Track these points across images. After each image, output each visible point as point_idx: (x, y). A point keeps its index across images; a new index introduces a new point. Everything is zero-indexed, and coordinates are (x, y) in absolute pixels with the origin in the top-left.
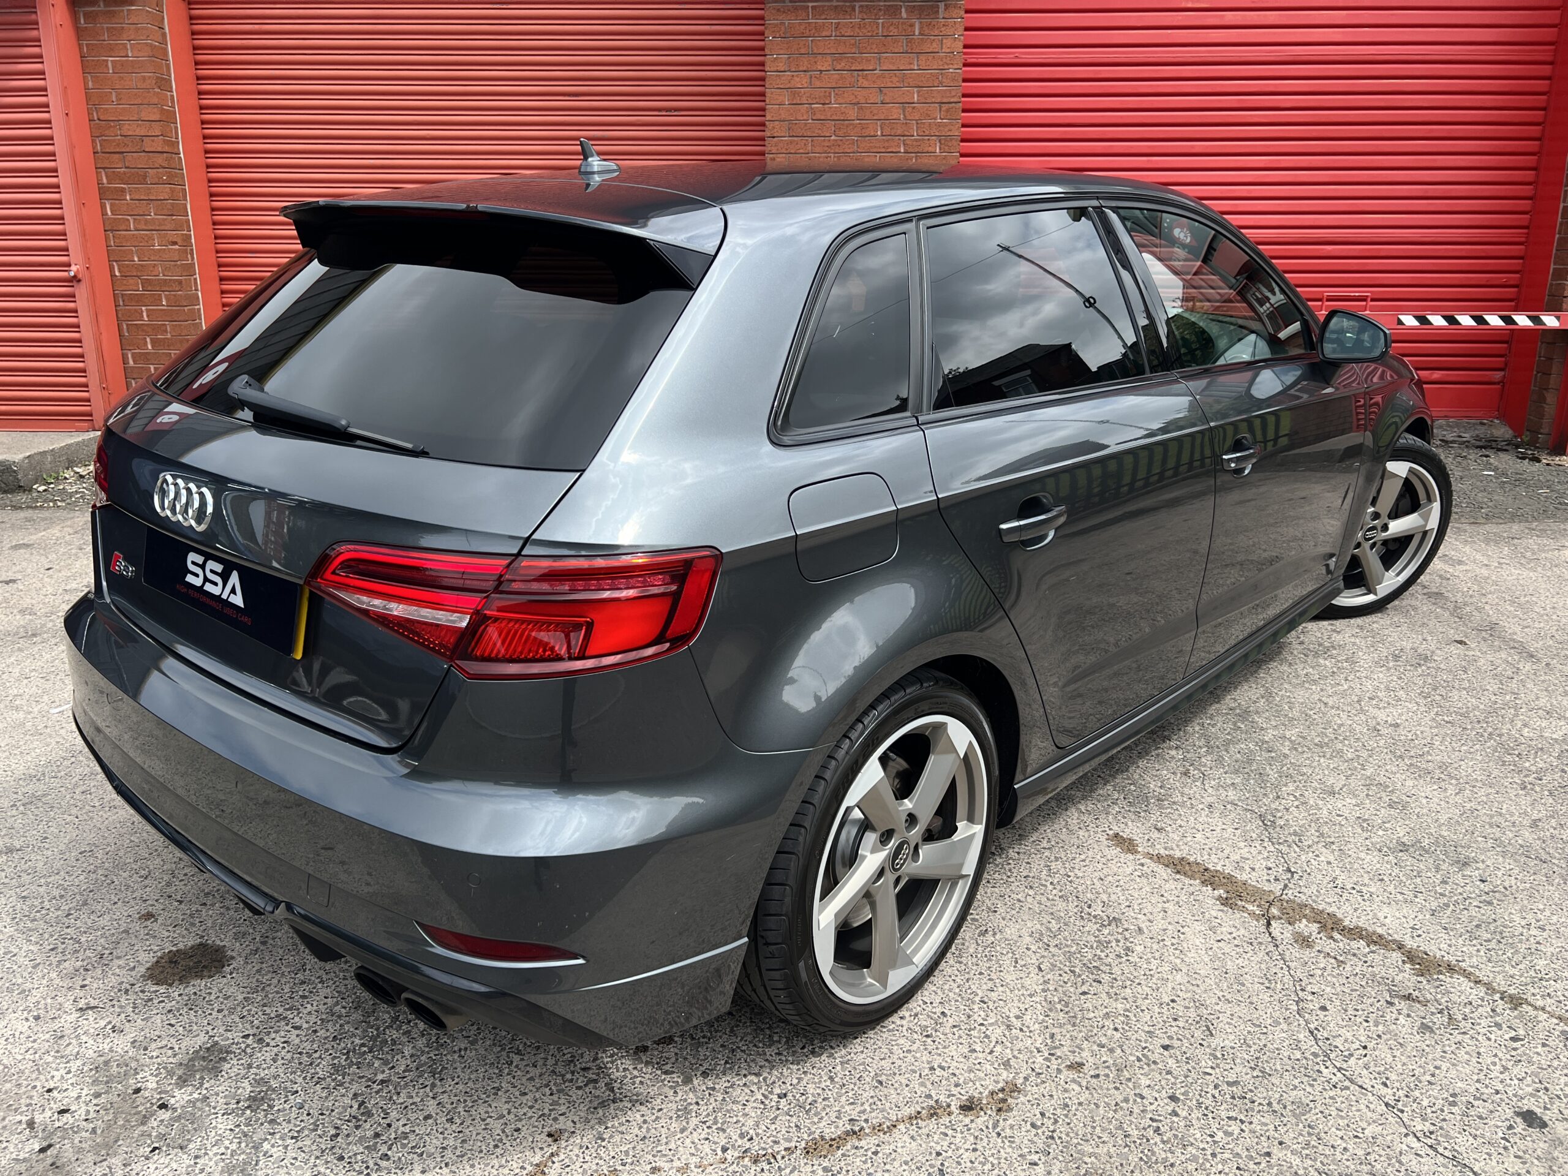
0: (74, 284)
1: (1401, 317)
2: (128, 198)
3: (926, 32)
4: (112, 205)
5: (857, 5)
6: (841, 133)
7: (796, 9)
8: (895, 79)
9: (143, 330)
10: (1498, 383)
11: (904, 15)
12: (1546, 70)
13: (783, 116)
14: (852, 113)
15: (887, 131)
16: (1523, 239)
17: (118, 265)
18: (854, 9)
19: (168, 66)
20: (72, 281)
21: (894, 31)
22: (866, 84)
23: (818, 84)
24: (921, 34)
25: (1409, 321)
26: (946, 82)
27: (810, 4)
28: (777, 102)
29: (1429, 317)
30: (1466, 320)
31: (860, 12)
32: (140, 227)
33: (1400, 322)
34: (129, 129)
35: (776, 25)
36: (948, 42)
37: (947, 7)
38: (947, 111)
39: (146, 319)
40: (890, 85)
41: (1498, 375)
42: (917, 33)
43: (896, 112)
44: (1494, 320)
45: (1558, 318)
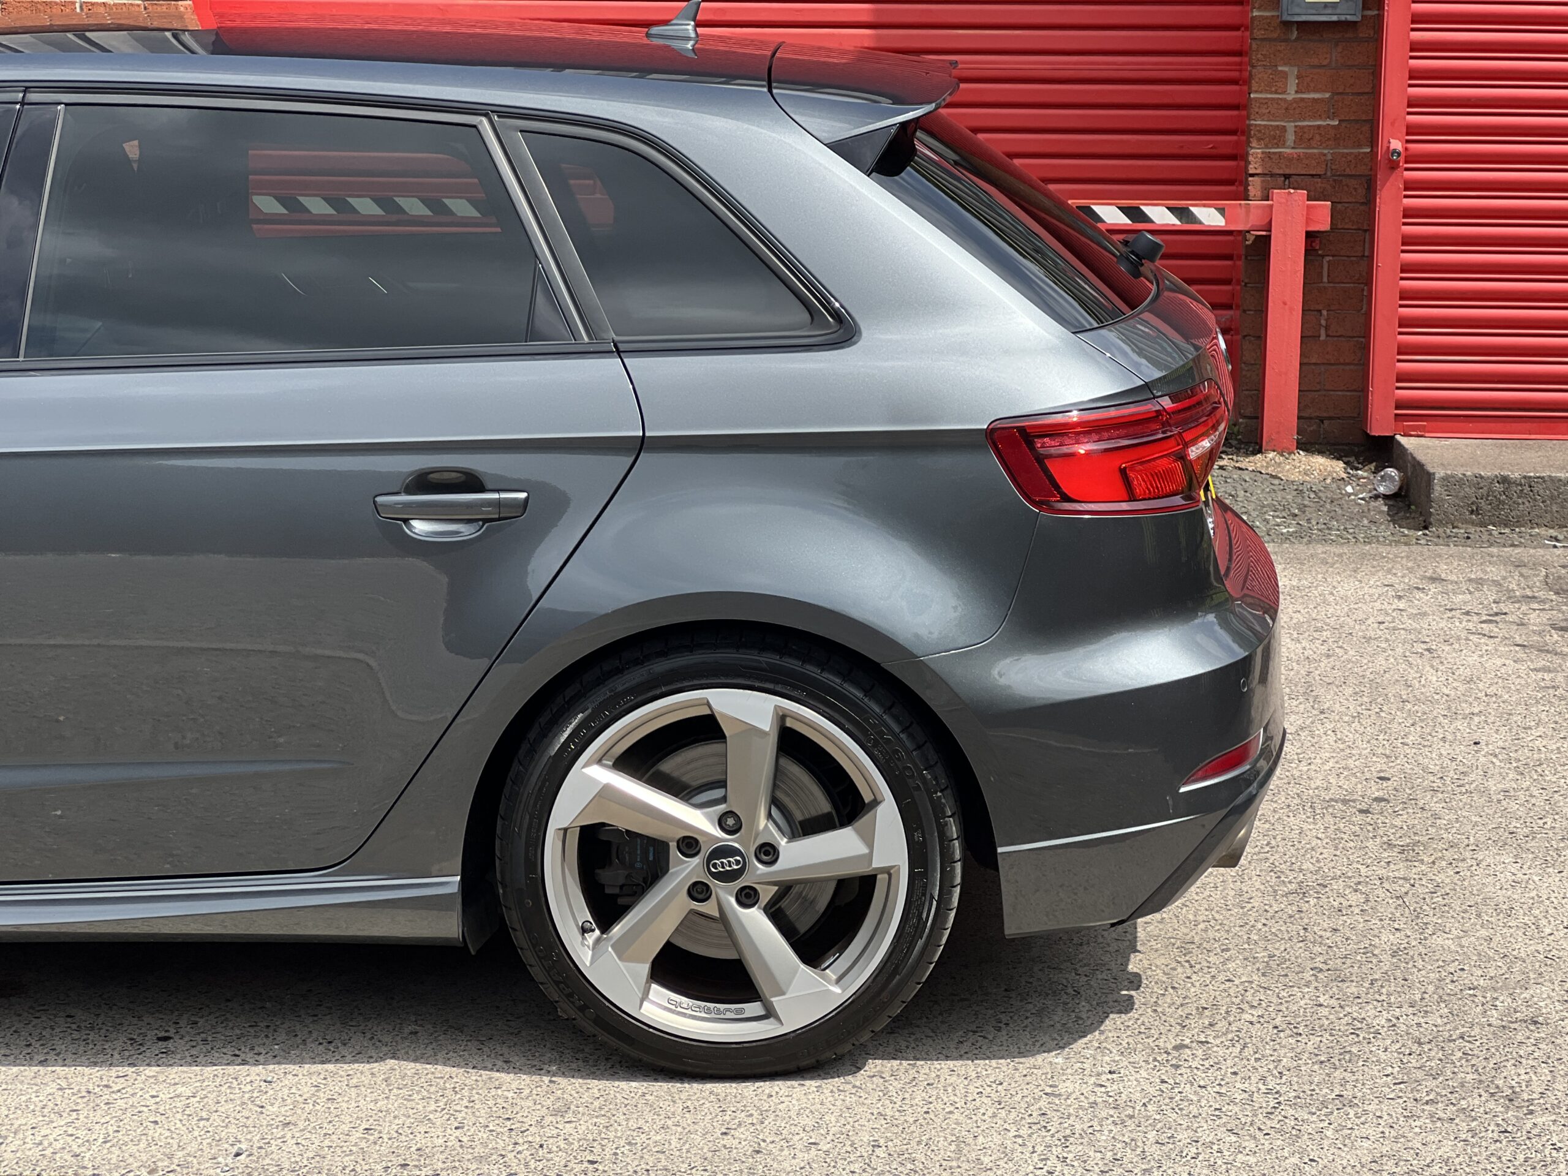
45: (1221, 211)
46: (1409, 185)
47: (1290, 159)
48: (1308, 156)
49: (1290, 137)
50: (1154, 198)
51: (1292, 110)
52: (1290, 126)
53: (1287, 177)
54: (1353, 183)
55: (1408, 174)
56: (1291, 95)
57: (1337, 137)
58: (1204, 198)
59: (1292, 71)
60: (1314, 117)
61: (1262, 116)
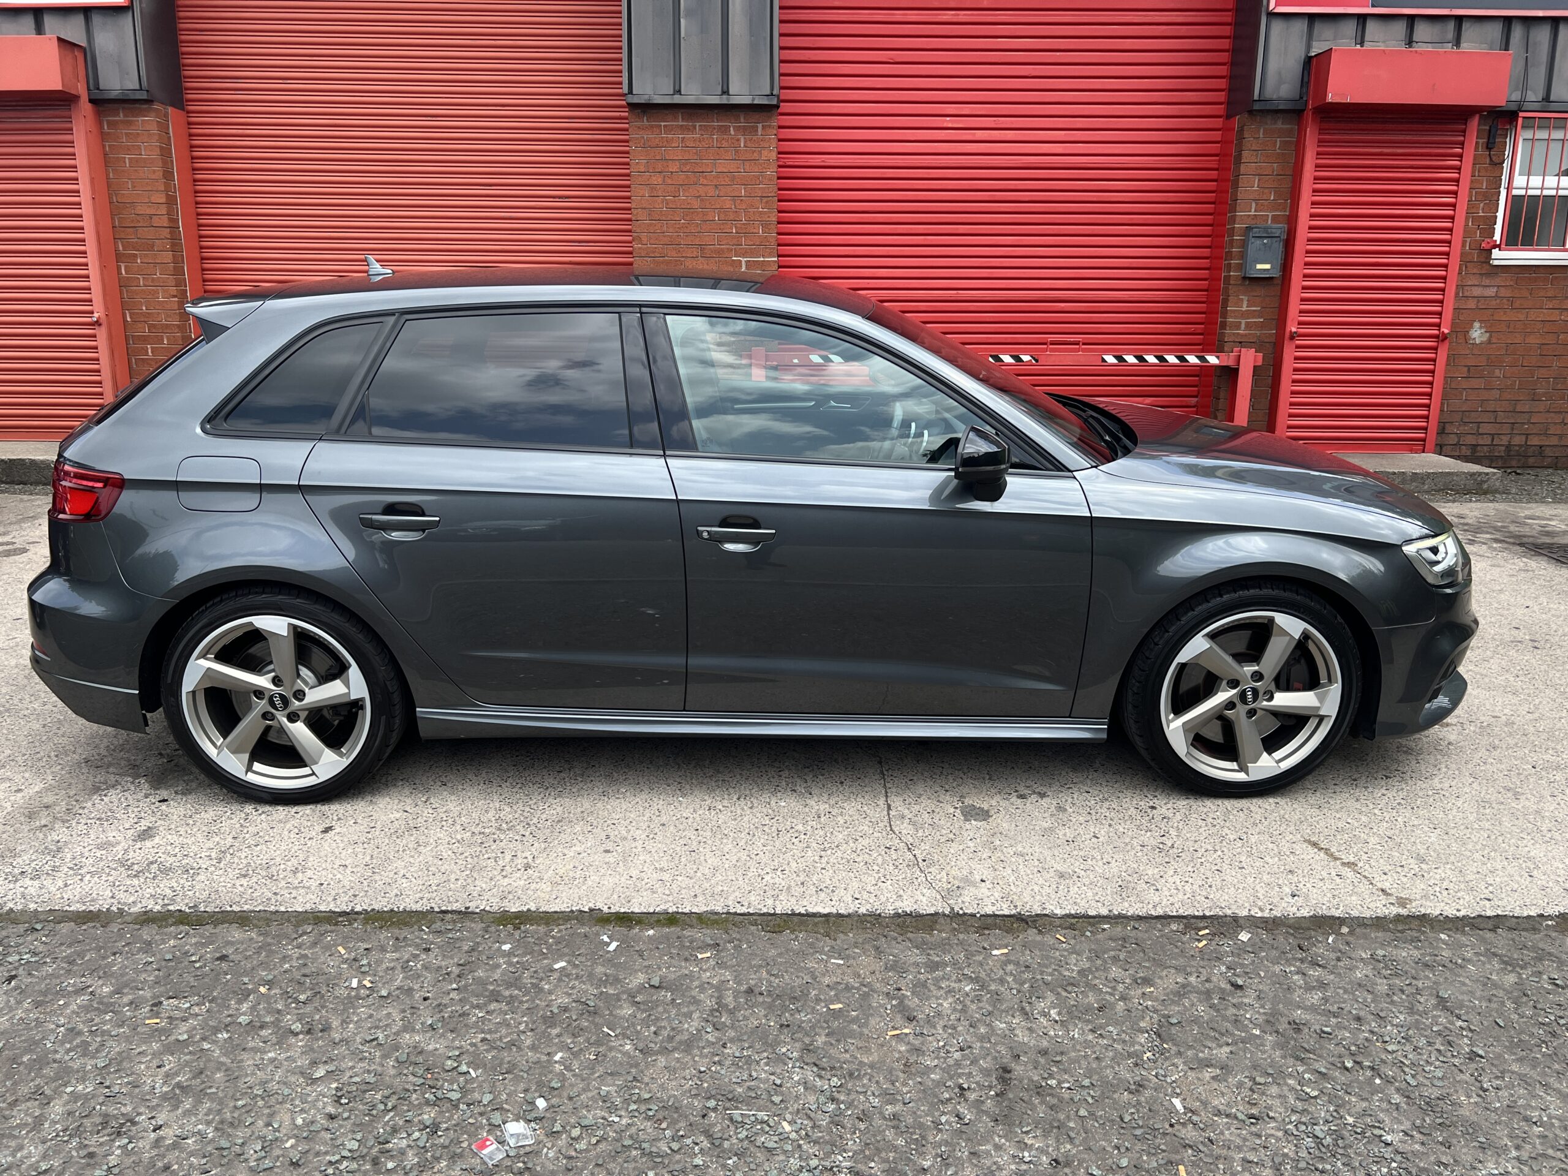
0: (96, 327)
1: (1104, 357)
2: (139, 261)
3: (749, 145)
4: (126, 267)
5: (698, 124)
6: (688, 218)
7: (652, 126)
8: (727, 179)
9: (148, 364)
10: (1194, 407)
11: (732, 132)
12: (1214, 174)
13: (644, 206)
14: (696, 204)
15: (722, 217)
16: (1205, 299)
17: (130, 313)
18: (695, 127)
19: (172, 161)
20: (93, 325)
21: (725, 144)
22: (705, 182)
23: (670, 182)
24: (745, 146)
25: (1110, 359)
26: (766, 182)
27: (663, 124)
28: (640, 195)
29: (1124, 357)
30: (1172, 359)
31: (700, 130)
32: (147, 283)
33: (1104, 360)
34: (140, 209)
35: (637, 139)
36: (765, 153)
37: (764, 127)
38: (767, 202)
39: (150, 354)
40: (723, 183)
41: (1194, 400)
42: (742, 145)
43: (728, 204)
44: (1192, 359)
45: (1218, 357)
46: (1298, 347)
47: (1242, 335)
48: (1250, 334)
49: (1243, 326)
50: (1190, 352)
51: (1244, 314)
52: (1243, 321)
53: (1240, 342)
54: (1267, 345)
55: (1297, 342)
56: (1244, 308)
57: (1261, 326)
58: (1211, 351)
59: (1245, 298)
60: (1253, 318)
61: (1232, 317)
